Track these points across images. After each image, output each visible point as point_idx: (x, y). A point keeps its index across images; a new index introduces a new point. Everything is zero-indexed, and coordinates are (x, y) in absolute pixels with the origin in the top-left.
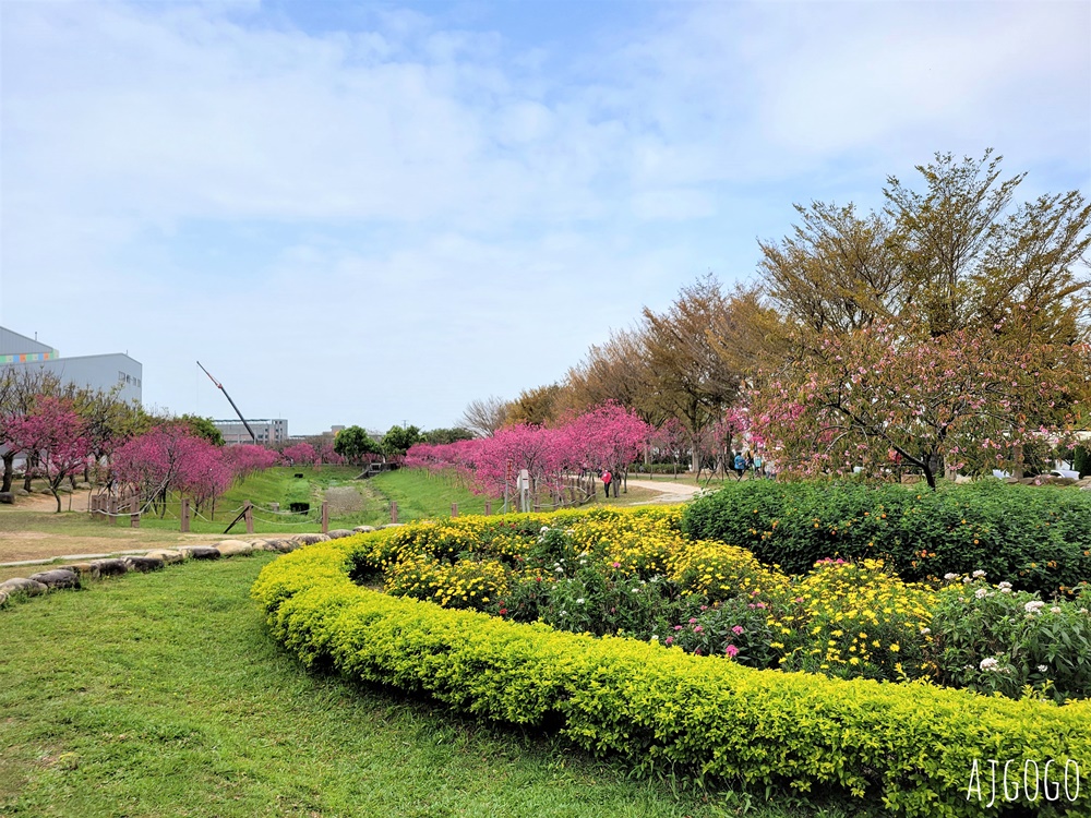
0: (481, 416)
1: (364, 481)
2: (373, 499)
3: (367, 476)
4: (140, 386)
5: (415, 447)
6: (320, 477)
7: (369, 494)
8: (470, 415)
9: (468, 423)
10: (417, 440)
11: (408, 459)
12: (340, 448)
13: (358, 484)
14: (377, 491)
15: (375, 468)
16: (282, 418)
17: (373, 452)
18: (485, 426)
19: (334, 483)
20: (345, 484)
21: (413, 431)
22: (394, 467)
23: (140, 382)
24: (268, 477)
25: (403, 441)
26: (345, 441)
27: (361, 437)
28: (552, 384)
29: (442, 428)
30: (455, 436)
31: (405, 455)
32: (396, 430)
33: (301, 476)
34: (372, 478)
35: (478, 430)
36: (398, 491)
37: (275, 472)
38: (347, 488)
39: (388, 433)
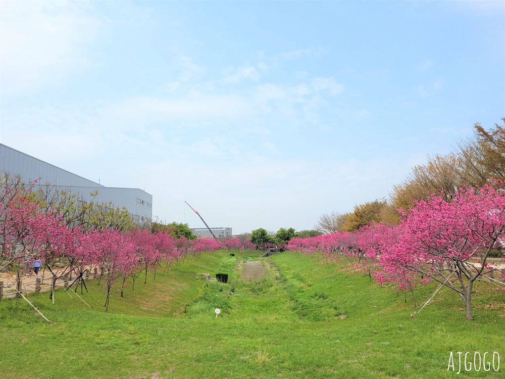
0: (327, 223)
1: (266, 258)
2: (270, 270)
3: (267, 255)
4: (151, 207)
5: (293, 239)
6: (243, 256)
7: (268, 266)
8: (321, 222)
9: (320, 227)
10: (293, 236)
11: (289, 246)
12: (254, 240)
13: (263, 260)
14: (273, 264)
15: (272, 251)
16: (230, 227)
17: (270, 242)
18: (330, 228)
19: (250, 259)
20: (256, 260)
21: (291, 231)
22: (282, 250)
23: (151, 205)
24: (216, 256)
25: (286, 236)
26: (255, 236)
27: (264, 234)
28: (374, 201)
29: (306, 230)
30: (313, 234)
31: (287, 244)
32: (282, 231)
33: (233, 255)
34: (270, 256)
35: (326, 230)
36: (285, 265)
37: (220, 253)
38: (257, 262)
39: (278, 232)
